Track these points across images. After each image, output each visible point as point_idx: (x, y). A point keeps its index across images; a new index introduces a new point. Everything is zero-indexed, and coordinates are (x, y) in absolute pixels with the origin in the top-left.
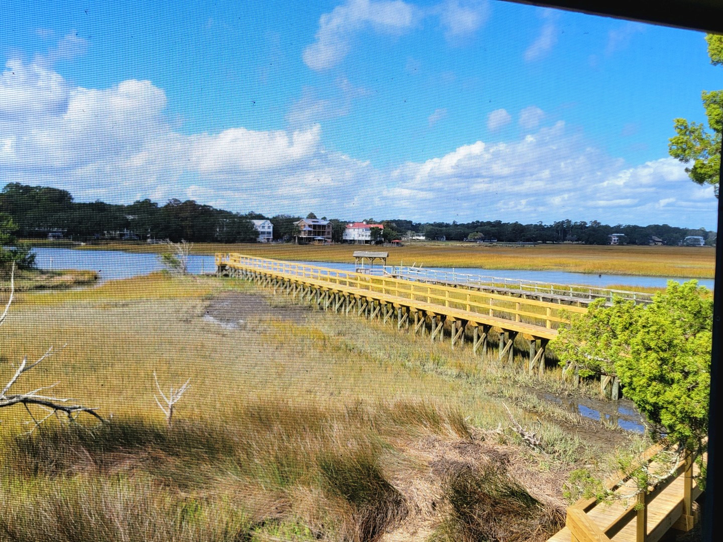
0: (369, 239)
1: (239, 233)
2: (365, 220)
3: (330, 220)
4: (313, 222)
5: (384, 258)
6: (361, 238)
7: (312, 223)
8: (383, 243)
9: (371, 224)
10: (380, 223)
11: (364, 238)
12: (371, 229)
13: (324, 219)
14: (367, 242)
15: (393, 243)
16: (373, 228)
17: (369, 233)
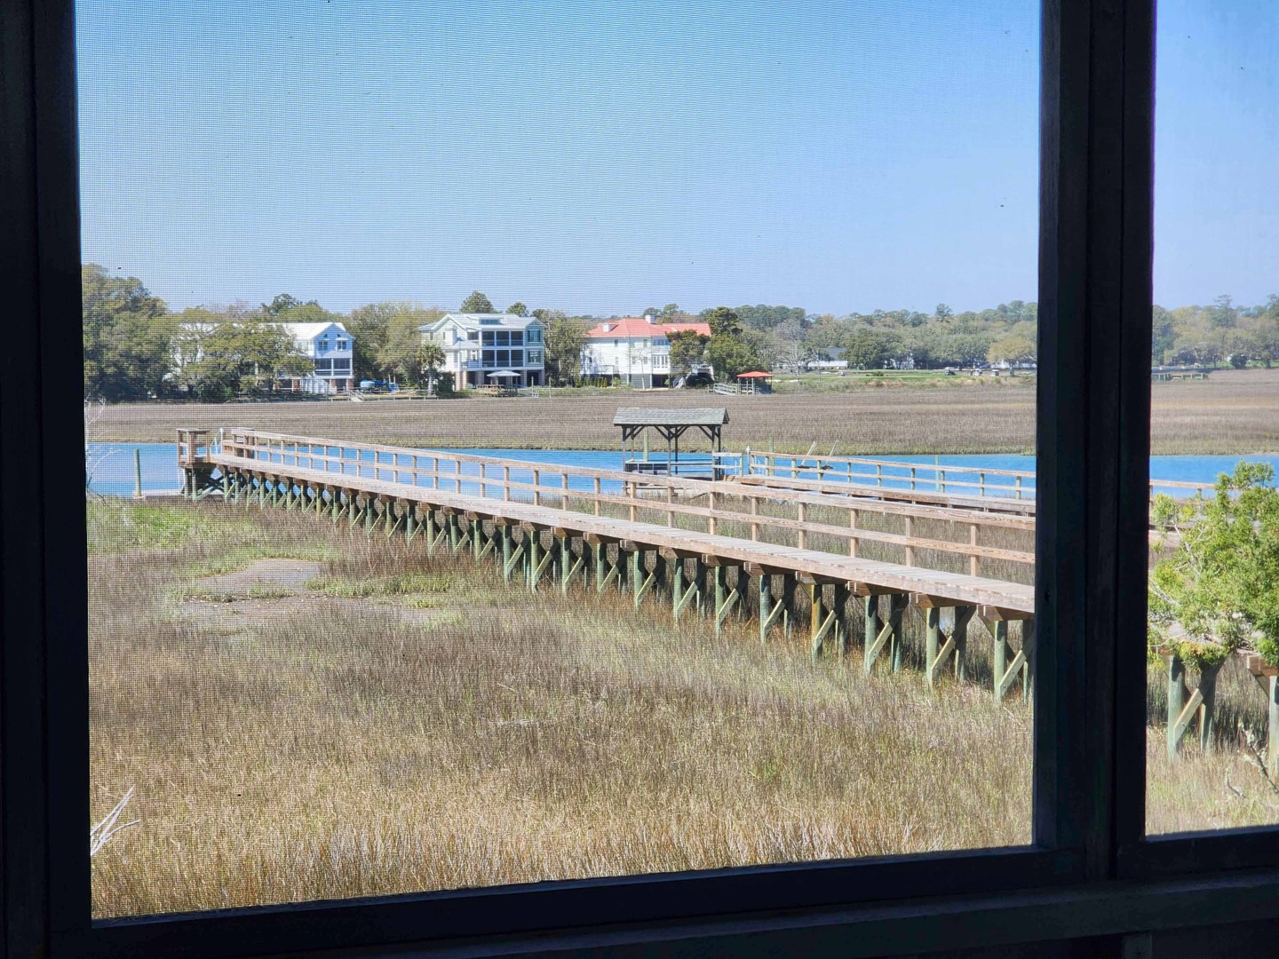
0: (664, 370)
1: (245, 368)
2: (650, 312)
3: (537, 314)
4: (483, 322)
5: (712, 427)
6: (637, 369)
7: (480, 328)
8: (711, 382)
9: (670, 321)
10: (702, 318)
11: (648, 369)
12: (671, 338)
13: (518, 309)
14: (658, 381)
15: (743, 380)
16: (678, 336)
17: (664, 350)
